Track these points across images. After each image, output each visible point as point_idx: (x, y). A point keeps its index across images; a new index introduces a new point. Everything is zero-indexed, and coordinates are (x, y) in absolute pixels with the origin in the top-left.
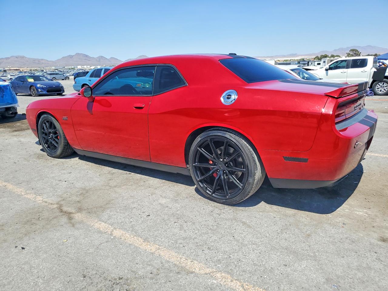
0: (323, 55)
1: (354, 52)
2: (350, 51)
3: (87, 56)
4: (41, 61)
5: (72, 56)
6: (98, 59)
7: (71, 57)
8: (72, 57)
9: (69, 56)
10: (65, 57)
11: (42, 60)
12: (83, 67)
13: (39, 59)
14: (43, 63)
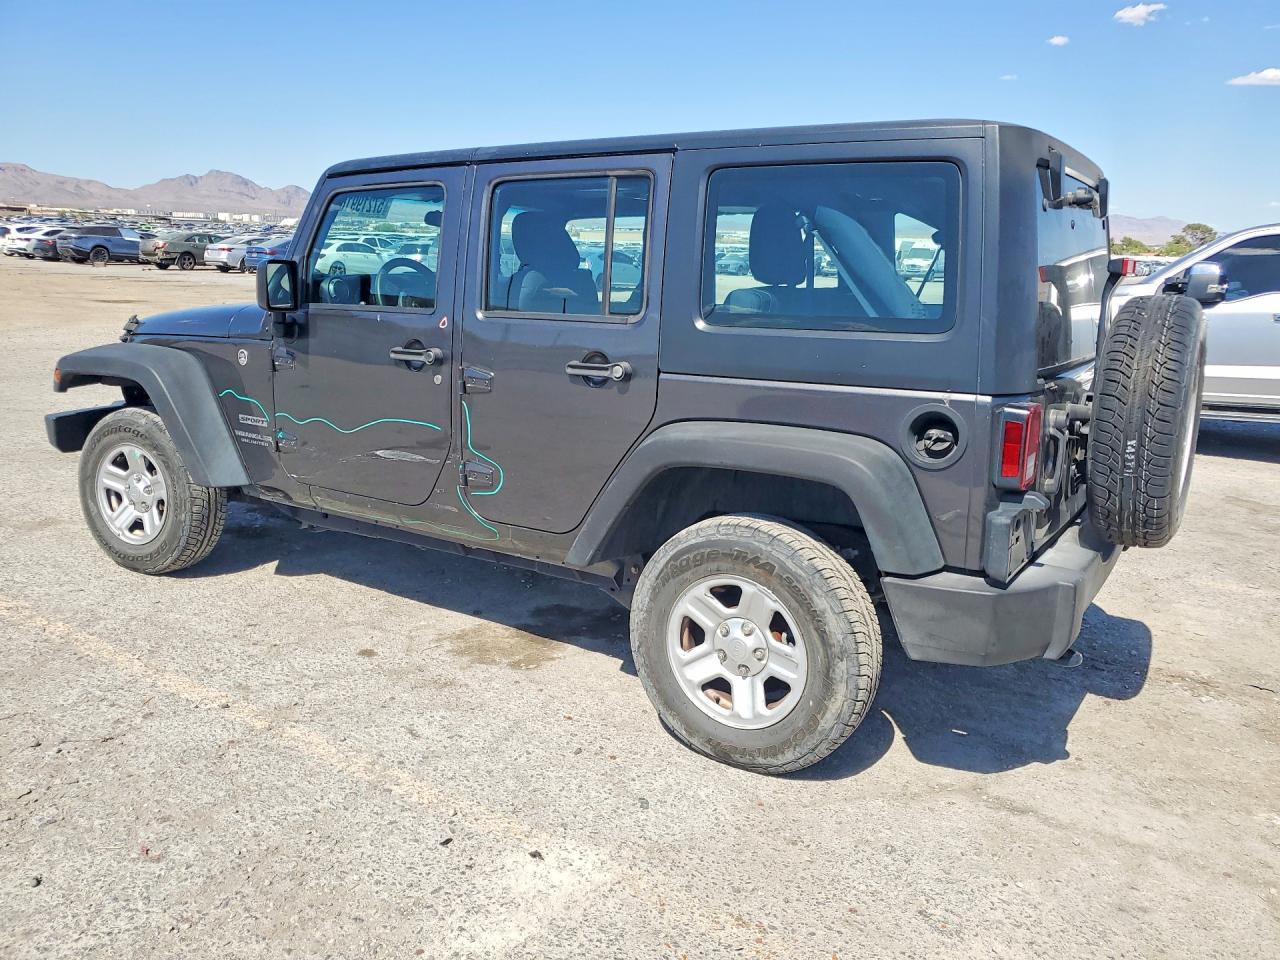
2: (1184, 231)
3: (246, 182)
4: (86, 187)
5: (194, 177)
6: (284, 197)
7: (191, 181)
8: (193, 180)
9: (187, 176)
10: (172, 180)
11: (89, 182)
12: (235, 217)
13: (79, 181)
14: (91, 194)
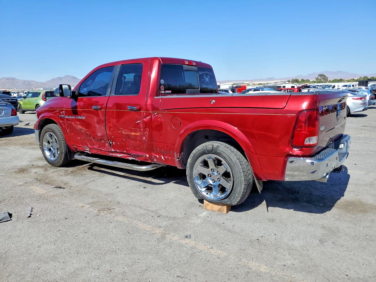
0: (294, 80)
1: (322, 77)
2: (318, 76)
4: (31, 83)
13: (29, 81)
